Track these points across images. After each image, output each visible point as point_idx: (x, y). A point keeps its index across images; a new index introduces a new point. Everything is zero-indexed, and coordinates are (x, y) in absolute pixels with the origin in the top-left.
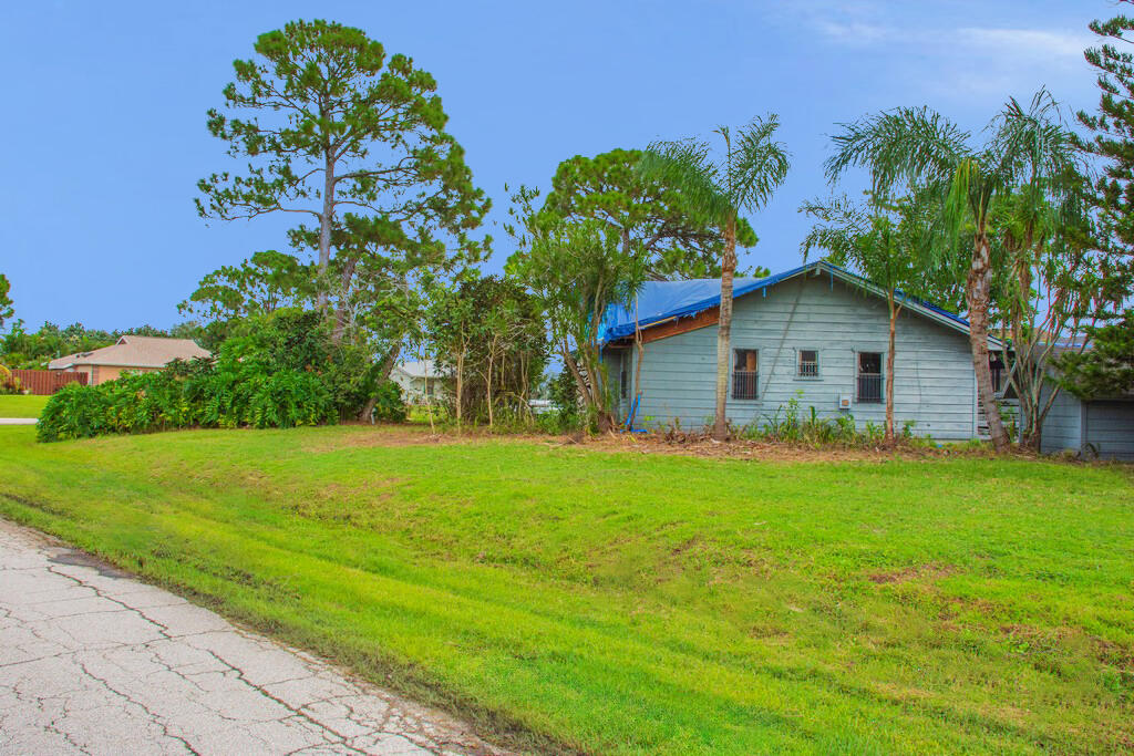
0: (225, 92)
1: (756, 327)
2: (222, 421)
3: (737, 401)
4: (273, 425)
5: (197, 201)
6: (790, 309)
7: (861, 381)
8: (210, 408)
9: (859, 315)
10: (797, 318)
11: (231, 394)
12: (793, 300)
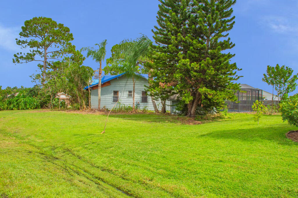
0: (20, 34)
1: (118, 86)
2: (14, 109)
3: (114, 103)
4: (24, 109)
5: (13, 59)
6: (126, 81)
7: (142, 98)
8: (12, 106)
9: (142, 83)
10: (127, 84)
11: (16, 102)
12: (126, 80)
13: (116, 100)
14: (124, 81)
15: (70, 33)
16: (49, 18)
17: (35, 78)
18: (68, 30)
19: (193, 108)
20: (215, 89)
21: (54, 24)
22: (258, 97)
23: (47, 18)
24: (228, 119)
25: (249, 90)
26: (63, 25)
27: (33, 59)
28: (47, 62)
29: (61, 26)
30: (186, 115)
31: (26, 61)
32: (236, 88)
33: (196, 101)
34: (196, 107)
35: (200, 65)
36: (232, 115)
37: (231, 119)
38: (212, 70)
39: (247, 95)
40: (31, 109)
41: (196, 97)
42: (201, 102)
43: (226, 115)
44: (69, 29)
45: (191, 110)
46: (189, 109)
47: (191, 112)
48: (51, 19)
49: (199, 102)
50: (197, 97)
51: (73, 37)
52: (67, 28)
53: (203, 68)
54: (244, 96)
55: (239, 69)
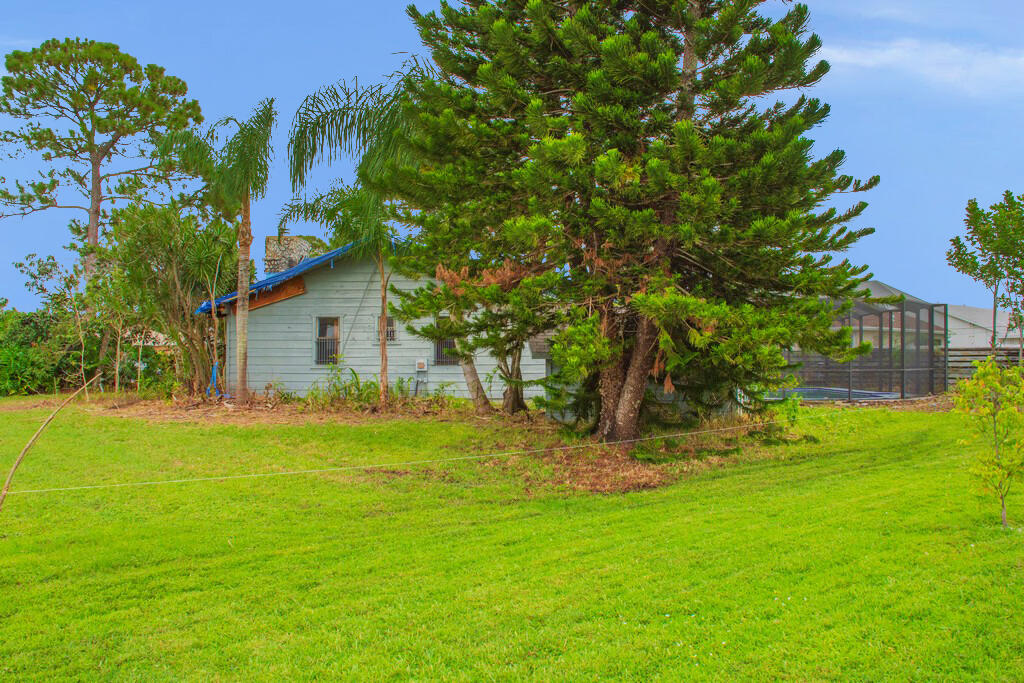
1: (338, 296)
3: (322, 366)
6: (368, 278)
10: (374, 286)
12: (370, 269)
13: (326, 353)
14: (361, 278)
15: (189, 98)
16: (110, 44)
17: (37, 273)
18: (179, 88)
19: (627, 396)
20: (735, 299)
21: (128, 66)
22: (931, 334)
23: (100, 44)
24: (803, 448)
25: (890, 308)
26: (162, 70)
27: (49, 203)
28: (104, 212)
29: (155, 72)
30: (593, 430)
31: (23, 209)
32: (840, 285)
33: (637, 361)
34: (637, 392)
35: (644, 163)
36: (823, 416)
37: (815, 449)
38: (707, 190)
39: (881, 326)
40: (18, 392)
41: (636, 341)
42: (665, 365)
43: (793, 422)
44: (184, 84)
45: (616, 406)
46: (609, 403)
47: (613, 419)
48: (116, 48)
49: (652, 367)
50: (641, 341)
51: (202, 113)
52: (179, 80)
53: (662, 184)
54: (868, 332)
55: (862, 184)
